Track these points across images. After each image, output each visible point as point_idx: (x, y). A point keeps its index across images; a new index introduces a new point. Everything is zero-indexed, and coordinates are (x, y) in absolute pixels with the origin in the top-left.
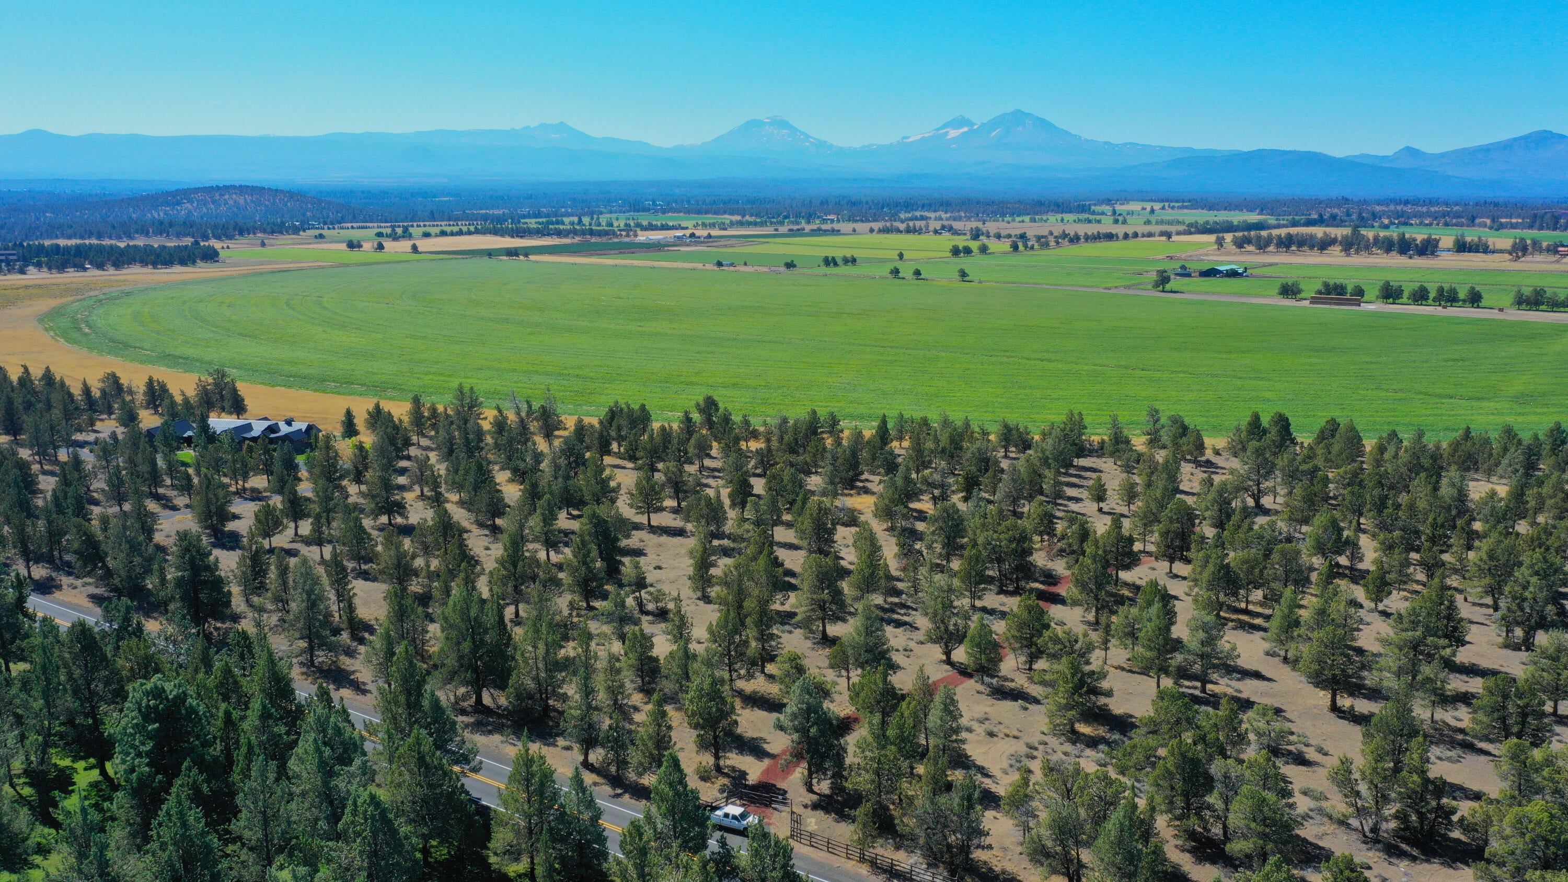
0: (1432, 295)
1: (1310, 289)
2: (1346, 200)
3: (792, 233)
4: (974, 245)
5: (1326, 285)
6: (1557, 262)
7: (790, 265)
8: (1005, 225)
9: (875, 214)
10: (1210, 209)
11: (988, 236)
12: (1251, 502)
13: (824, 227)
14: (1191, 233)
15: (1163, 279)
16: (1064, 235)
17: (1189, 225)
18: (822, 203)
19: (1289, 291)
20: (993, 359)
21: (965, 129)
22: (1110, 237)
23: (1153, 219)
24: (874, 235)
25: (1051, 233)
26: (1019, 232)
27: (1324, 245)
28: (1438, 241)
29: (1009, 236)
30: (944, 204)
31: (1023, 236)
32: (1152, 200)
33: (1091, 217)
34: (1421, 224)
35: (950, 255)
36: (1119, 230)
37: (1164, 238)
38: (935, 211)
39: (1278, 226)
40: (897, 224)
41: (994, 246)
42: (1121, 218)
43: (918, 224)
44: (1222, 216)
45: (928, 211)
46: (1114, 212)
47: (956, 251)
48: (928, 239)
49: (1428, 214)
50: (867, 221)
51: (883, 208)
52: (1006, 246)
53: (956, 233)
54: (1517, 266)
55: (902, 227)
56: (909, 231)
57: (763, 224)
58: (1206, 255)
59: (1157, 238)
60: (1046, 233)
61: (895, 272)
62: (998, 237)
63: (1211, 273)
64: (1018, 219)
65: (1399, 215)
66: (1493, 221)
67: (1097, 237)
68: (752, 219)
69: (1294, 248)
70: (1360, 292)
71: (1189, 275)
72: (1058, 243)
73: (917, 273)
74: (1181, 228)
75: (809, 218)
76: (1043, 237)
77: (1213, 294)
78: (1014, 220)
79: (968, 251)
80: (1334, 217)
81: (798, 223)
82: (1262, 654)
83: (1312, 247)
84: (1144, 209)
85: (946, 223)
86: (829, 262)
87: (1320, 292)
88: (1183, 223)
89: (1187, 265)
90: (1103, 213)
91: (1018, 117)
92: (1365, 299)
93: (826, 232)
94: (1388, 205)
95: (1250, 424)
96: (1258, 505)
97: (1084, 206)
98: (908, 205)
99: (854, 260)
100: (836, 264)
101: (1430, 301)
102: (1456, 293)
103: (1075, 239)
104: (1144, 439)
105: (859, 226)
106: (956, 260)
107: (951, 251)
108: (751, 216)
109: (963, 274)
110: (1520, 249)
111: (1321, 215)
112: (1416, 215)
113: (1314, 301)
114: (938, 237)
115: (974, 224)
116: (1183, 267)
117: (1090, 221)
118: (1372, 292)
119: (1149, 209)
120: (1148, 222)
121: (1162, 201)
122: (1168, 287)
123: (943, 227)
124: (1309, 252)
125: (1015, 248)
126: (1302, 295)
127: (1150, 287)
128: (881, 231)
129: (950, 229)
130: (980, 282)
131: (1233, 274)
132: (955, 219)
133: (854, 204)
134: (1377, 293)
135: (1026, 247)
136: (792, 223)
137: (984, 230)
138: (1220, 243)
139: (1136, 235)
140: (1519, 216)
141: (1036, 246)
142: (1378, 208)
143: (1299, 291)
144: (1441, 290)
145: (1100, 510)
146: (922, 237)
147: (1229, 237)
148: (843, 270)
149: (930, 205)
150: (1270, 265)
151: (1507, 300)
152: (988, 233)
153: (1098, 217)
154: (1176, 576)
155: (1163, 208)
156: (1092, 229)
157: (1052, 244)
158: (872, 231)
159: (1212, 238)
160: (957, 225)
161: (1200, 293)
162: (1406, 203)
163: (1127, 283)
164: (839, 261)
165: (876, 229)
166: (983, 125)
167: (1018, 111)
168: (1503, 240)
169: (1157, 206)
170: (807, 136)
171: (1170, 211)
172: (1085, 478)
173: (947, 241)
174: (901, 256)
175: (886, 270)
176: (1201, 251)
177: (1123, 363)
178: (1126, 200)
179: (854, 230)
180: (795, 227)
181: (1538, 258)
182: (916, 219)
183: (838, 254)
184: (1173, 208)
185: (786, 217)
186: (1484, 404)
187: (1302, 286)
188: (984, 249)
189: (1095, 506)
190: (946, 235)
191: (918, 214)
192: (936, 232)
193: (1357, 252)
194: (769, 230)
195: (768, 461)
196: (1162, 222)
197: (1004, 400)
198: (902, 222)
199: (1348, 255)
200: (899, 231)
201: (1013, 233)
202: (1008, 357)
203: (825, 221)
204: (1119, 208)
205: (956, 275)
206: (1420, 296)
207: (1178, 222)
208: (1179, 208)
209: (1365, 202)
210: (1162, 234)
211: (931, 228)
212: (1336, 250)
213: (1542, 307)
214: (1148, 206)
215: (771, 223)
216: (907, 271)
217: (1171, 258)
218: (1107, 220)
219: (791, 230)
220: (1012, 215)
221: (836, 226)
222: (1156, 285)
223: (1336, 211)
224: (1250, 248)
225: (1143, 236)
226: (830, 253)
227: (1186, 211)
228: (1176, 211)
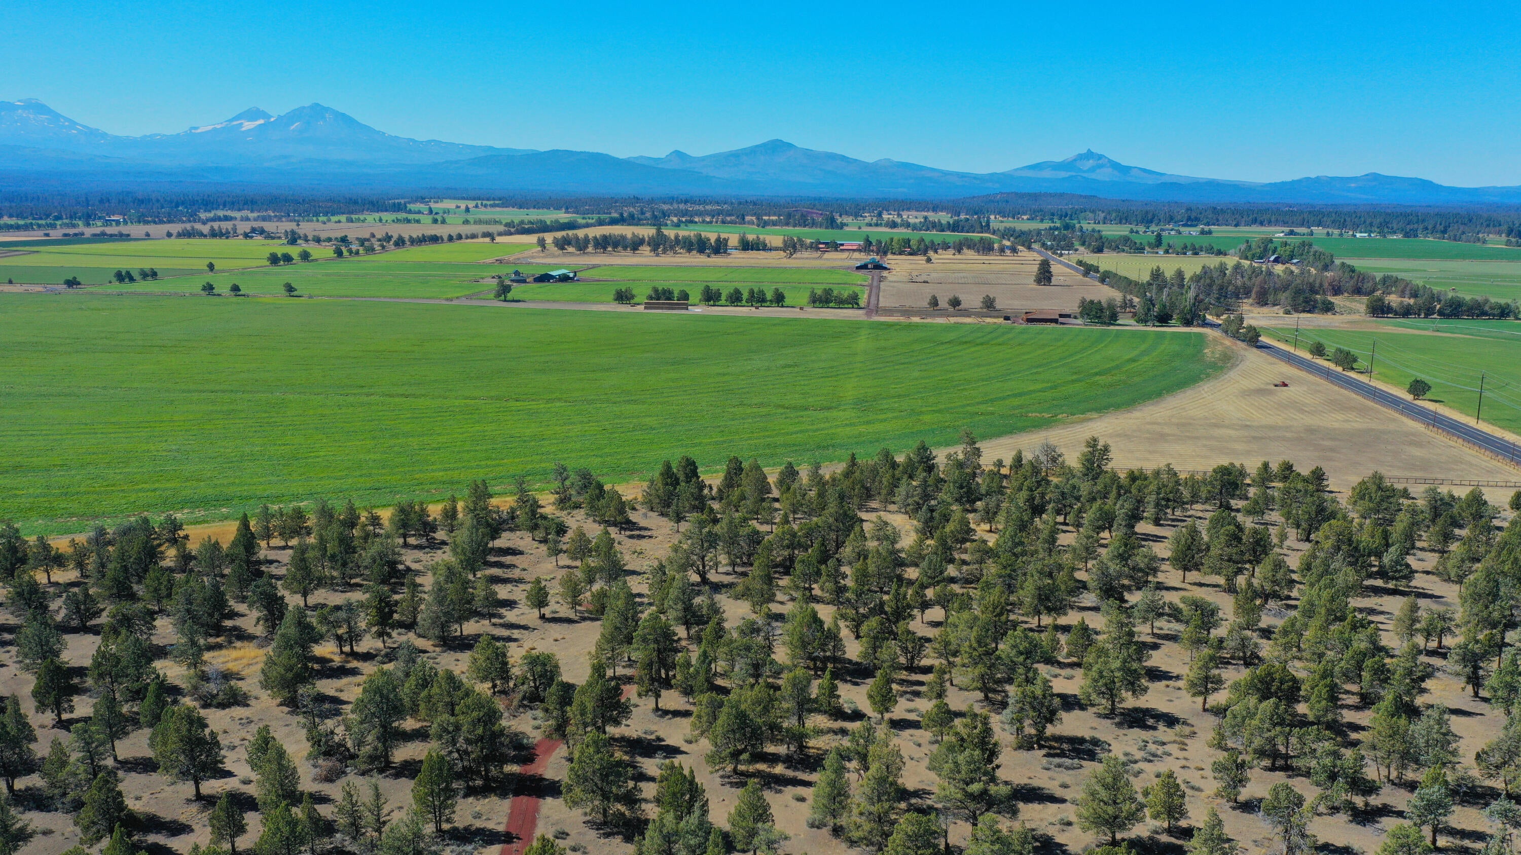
0: (745, 295)
1: (642, 293)
2: (637, 199)
3: (68, 240)
4: (294, 251)
5: (656, 290)
6: (820, 258)
7: (72, 283)
8: (319, 226)
9: (169, 215)
10: (521, 208)
11: (306, 240)
12: (695, 578)
13: (109, 230)
14: (511, 234)
15: (504, 291)
16: (388, 238)
17: (507, 225)
18: (101, 201)
19: (623, 297)
20: (351, 399)
21: (261, 122)
22: (435, 239)
23: (470, 217)
24: (173, 241)
25: (373, 236)
26: (339, 235)
27: (635, 245)
28: (726, 240)
29: (329, 240)
30: (249, 203)
31: (344, 240)
32: (467, 199)
33: (411, 217)
34: (704, 221)
35: (268, 263)
36: (441, 231)
37: (487, 240)
38: (239, 210)
39: (587, 226)
40: (198, 226)
41: (316, 251)
42: (439, 218)
43: (226, 226)
44: (534, 215)
45: (232, 209)
46: (431, 211)
47: (274, 260)
48: (237, 244)
49: (708, 213)
50: (161, 222)
51: (177, 206)
52: (328, 251)
53: (269, 236)
54: (792, 263)
55: (205, 229)
56: (214, 234)
57: (27, 227)
58: (533, 257)
59: (481, 240)
60: (367, 236)
61: (209, 288)
62: (318, 240)
63: (544, 278)
64: (334, 218)
65: (685, 213)
66: (758, 219)
67: (423, 240)
68: (12, 221)
69: (610, 249)
70: (685, 296)
71: (524, 281)
72: (383, 247)
73: (236, 288)
74: (501, 228)
75: (88, 218)
76: (368, 240)
77: (554, 301)
78: (329, 220)
79: (288, 258)
80: (632, 216)
81: (74, 226)
82: (806, 827)
83: (625, 248)
84: (458, 207)
85: (256, 225)
86: (123, 277)
87: (651, 298)
88: (500, 222)
89: (521, 270)
90: (419, 212)
91: (318, 111)
92: (689, 302)
93: (112, 238)
94: (672, 204)
95: (662, 474)
96: (704, 581)
97: (399, 204)
98: (209, 203)
99: (154, 274)
100: (132, 279)
101: (744, 302)
102: (764, 294)
103: (400, 243)
104: (552, 498)
105: (152, 229)
106: (275, 269)
107: (269, 259)
108: (11, 216)
109: (290, 289)
110: (791, 247)
111: (622, 215)
112: (699, 214)
113: (648, 306)
114: (249, 241)
115: (290, 226)
116: (517, 273)
117: (409, 221)
118: (695, 295)
119: (463, 207)
120: (466, 222)
121: (474, 199)
122: (510, 296)
123: (253, 230)
124: (623, 253)
125: (339, 253)
126: (636, 300)
127: (492, 296)
128: (180, 235)
129: (262, 232)
130: (310, 297)
131: (564, 279)
132: (264, 219)
133: (141, 201)
134: (700, 297)
135: (350, 252)
136: (67, 226)
137: (301, 232)
138: (542, 243)
139: (460, 237)
140: (774, 215)
141: (361, 252)
142: (665, 207)
143: (633, 297)
144: (752, 292)
145: (542, 617)
146: (231, 241)
147: (549, 238)
148: (141, 286)
149: (233, 203)
150: (594, 267)
151: (803, 298)
152: (306, 236)
153: (417, 217)
154: (666, 713)
155: (477, 206)
156: (415, 231)
157: (377, 247)
158: (169, 235)
159: (533, 239)
160: (269, 226)
161: (542, 301)
162: (686, 202)
163: (467, 293)
164: (136, 275)
165: (174, 232)
166: (280, 117)
167: (317, 105)
168: (774, 237)
169: (471, 204)
170: (73, 123)
171: (483, 209)
172: (509, 566)
173: (261, 248)
174: (211, 267)
175: (197, 285)
176: (526, 254)
177: (493, 394)
178: (439, 198)
179: (148, 235)
180: (71, 231)
181: (806, 254)
182: (219, 219)
183: (134, 265)
184: (486, 206)
185: (58, 218)
186: (835, 413)
187: (634, 292)
188: (305, 256)
189: (536, 613)
190: (259, 239)
191: (221, 213)
192: (246, 236)
193: (664, 251)
194: (36, 235)
195: (87, 610)
196: (479, 222)
197: (377, 456)
198: (204, 223)
199: (657, 255)
200: (202, 235)
201: (333, 235)
202: (368, 395)
203: (108, 223)
204: (436, 206)
205: (283, 291)
206: (735, 298)
207: (496, 222)
208: (492, 206)
209: (652, 201)
210: (485, 235)
211: (240, 231)
212: (645, 249)
213: (832, 305)
214: (463, 204)
215: (39, 226)
216: (222, 287)
217: (500, 261)
218: (426, 219)
219: (65, 235)
220: (326, 214)
221: (124, 229)
222: (498, 295)
223: (632, 209)
224: (571, 249)
225: (467, 237)
226: (124, 265)
227: (498, 209)
228: (489, 209)
